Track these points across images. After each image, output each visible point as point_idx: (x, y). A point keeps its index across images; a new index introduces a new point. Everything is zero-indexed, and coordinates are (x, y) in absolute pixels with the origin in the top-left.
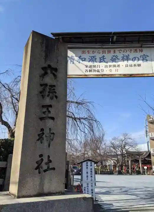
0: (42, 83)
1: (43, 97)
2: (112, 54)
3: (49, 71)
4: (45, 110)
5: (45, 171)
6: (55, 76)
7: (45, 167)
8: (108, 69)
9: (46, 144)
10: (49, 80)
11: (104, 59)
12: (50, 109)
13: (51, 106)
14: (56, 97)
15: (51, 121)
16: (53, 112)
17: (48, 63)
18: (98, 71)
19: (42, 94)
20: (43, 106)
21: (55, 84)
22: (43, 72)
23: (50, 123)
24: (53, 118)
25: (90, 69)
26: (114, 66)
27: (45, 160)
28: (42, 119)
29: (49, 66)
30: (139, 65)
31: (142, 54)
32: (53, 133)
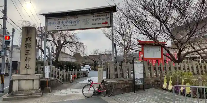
0: (26, 43)
1: (26, 48)
2: (66, 20)
3: (28, 39)
4: (27, 52)
5: (28, 69)
6: (30, 40)
7: (28, 68)
8: (64, 27)
9: (27, 61)
10: (28, 42)
11: (63, 22)
12: (29, 51)
13: (29, 50)
14: (31, 47)
15: (29, 55)
16: (30, 52)
17: (28, 36)
18: (60, 28)
19: (26, 47)
20: (26, 51)
21: (30, 43)
22: (26, 40)
23: (28, 56)
24: (30, 54)
25: (57, 27)
26: (66, 26)
27: (28, 66)
28: (26, 55)
29: (28, 37)
30: (76, 25)
31: (77, 19)
32: (30, 58)
